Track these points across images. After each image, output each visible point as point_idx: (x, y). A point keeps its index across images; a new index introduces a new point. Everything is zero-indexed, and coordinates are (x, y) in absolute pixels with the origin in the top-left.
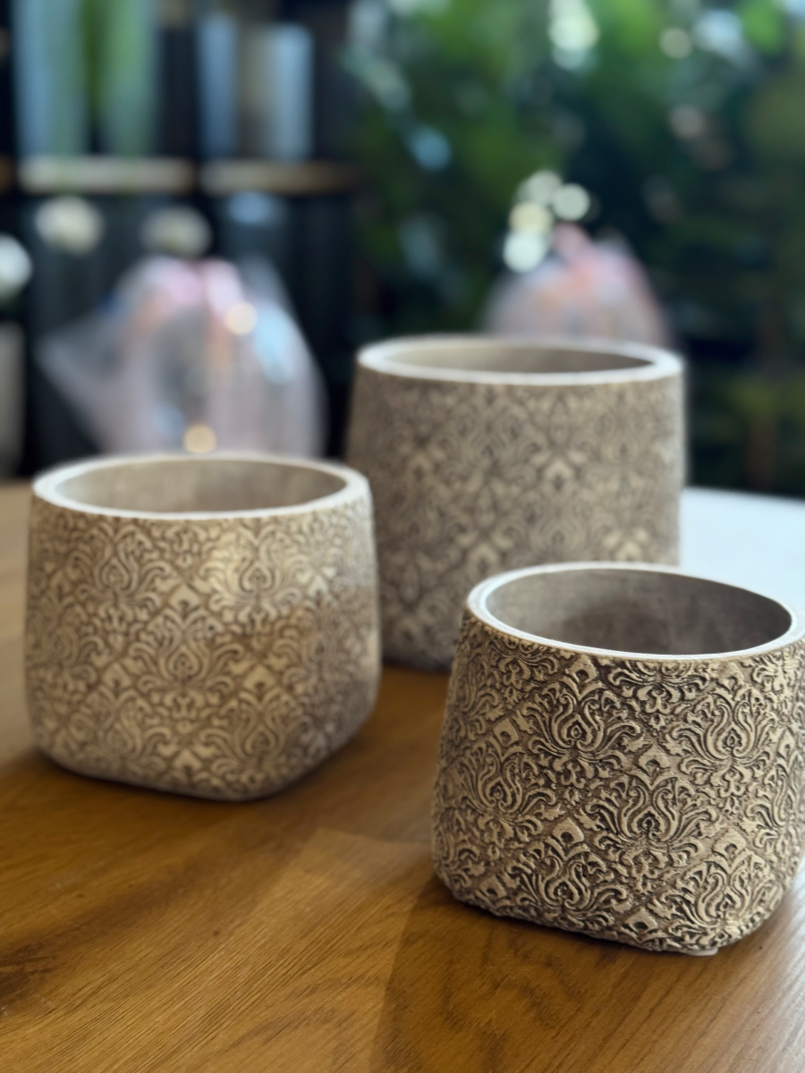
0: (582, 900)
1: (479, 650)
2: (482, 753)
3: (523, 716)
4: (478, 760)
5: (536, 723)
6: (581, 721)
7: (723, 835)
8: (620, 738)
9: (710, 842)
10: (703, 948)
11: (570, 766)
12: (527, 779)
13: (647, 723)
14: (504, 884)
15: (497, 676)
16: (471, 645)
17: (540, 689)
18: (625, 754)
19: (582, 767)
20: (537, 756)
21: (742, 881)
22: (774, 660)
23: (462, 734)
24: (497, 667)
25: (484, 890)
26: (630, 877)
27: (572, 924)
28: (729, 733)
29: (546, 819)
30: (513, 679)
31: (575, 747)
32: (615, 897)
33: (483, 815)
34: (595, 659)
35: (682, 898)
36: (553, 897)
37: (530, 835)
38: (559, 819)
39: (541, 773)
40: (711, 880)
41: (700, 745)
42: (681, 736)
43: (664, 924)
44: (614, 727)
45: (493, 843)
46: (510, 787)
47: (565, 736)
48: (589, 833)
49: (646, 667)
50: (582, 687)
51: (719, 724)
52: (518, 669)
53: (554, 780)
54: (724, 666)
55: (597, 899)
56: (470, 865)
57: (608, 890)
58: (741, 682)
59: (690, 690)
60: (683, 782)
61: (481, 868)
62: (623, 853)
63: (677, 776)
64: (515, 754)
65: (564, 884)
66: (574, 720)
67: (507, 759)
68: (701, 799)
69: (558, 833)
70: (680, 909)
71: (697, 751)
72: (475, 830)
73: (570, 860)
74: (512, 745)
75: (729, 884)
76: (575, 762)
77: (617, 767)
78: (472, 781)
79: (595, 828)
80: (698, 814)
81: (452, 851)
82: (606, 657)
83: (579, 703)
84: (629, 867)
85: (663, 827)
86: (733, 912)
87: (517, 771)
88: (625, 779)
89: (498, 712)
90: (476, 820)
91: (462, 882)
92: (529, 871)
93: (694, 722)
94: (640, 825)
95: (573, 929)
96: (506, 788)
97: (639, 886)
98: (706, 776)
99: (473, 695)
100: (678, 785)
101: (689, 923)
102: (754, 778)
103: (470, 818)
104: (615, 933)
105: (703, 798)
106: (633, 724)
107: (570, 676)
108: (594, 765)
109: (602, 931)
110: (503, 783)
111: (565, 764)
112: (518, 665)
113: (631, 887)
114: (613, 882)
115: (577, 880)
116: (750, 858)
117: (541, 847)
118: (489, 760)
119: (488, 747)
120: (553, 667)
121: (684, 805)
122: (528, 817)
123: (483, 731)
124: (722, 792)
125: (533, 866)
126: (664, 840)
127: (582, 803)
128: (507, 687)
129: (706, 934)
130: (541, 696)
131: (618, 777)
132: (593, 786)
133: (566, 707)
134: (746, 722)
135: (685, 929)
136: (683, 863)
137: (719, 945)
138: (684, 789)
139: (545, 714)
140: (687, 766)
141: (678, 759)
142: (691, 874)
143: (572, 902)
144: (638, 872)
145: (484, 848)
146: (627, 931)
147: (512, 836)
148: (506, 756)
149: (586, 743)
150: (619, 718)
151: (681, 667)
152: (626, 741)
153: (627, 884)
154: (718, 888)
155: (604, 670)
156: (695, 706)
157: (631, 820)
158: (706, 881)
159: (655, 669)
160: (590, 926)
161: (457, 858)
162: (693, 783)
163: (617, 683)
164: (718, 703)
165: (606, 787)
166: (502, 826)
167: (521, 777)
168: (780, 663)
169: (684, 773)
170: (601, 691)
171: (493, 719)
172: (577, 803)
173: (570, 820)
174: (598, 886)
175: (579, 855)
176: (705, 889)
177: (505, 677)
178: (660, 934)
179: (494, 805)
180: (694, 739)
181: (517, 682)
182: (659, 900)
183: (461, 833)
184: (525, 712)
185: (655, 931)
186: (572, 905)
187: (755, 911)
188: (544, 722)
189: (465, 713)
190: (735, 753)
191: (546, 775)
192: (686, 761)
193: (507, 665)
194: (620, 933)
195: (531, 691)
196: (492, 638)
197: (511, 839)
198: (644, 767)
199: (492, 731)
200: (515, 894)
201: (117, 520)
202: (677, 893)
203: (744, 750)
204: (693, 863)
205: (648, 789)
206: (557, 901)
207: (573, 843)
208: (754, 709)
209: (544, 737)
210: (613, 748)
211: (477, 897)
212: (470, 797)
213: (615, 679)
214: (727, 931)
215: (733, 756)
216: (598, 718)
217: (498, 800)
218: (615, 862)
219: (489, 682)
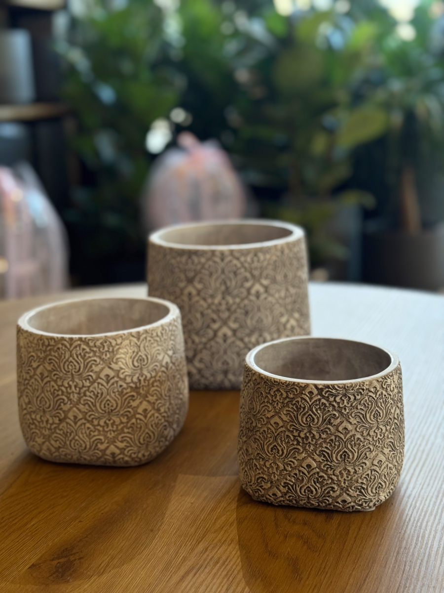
0: (317, 493)
1: (259, 386)
2: (265, 433)
3: (284, 414)
4: (263, 436)
5: (291, 417)
6: (311, 414)
7: (376, 457)
8: (330, 420)
9: (371, 460)
10: (370, 507)
11: (308, 435)
12: (288, 442)
13: (341, 411)
14: (280, 491)
15: (270, 398)
16: (254, 384)
17: (292, 401)
18: (332, 426)
19: (313, 434)
20: (292, 431)
21: (385, 476)
22: (390, 377)
23: (254, 424)
24: (269, 393)
25: (271, 495)
26: (338, 480)
27: (313, 504)
28: (375, 412)
29: (298, 459)
30: (278, 398)
31: (310, 425)
32: (332, 490)
33: (268, 461)
34: (316, 386)
35: (361, 487)
36: (304, 494)
37: (291, 467)
38: (304, 459)
39: (294, 439)
40: (373, 477)
41: (364, 419)
42: (355, 415)
43: (353, 499)
44: (327, 415)
45: (274, 473)
46: (280, 446)
47: (305, 421)
48: (319, 463)
49: (339, 387)
50: (311, 399)
51: (371, 408)
52: (280, 393)
53: (301, 442)
54: (371, 383)
55: (324, 492)
56: (263, 484)
57: (329, 487)
58: (378, 389)
59: (358, 395)
60: (358, 436)
61: (269, 485)
62: (335, 470)
63: (355, 433)
64: (282, 431)
65: (308, 487)
66: (309, 414)
67: (278, 434)
68: (366, 442)
69: (304, 465)
70: (361, 492)
71: (363, 421)
72: (264, 468)
73: (311, 476)
74: (280, 428)
75: (380, 478)
76: (310, 432)
77: (329, 432)
78: (261, 446)
79: (321, 461)
80: (365, 449)
81: (253, 479)
82: (321, 384)
83: (310, 406)
84: (337, 476)
85: (351, 457)
86: (382, 490)
87: (283, 439)
88: (333, 437)
89: (272, 414)
90: (265, 463)
91: (260, 492)
92: (292, 484)
93: (361, 409)
94: (341, 457)
95: (313, 507)
96: (279, 447)
97: (343, 484)
98: (367, 432)
99: (258, 407)
100: (356, 438)
101: (364, 497)
102: (386, 430)
103: (262, 463)
104: (332, 506)
105: (367, 441)
106: (335, 413)
107: (305, 394)
108: (319, 433)
109: (326, 506)
110: (277, 445)
111: (305, 434)
112: (280, 391)
113: (338, 485)
114: (331, 483)
115: (314, 485)
116: (387, 465)
117: (297, 472)
118: (269, 436)
119: (268, 430)
120: (297, 392)
121: (359, 446)
122: (290, 459)
123: (265, 422)
124: (374, 438)
125: (294, 481)
126: (351, 462)
127: (315, 450)
128: (275, 402)
129: (371, 501)
130: (292, 404)
131: (330, 437)
132: (319, 442)
133: (304, 408)
134: (381, 406)
135: (363, 500)
136: (361, 471)
137: (377, 505)
138: (358, 439)
139: (294, 412)
140: (359, 429)
141: (355, 426)
142: (364, 476)
143: (312, 495)
144: (342, 478)
145: (269, 475)
146: (338, 504)
147: (283, 468)
148: (277, 433)
149: (315, 423)
150: (329, 411)
151: (353, 385)
152: (332, 420)
153: (337, 484)
154: (376, 480)
155: (320, 390)
156: (361, 402)
157: (337, 455)
158: (371, 478)
159: (342, 387)
160: (321, 504)
161: (256, 482)
162: (362, 435)
163: (327, 395)
164: (370, 399)
165: (325, 442)
166: (278, 465)
167: (285, 442)
168: (392, 378)
169: (358, 432)
170: (320, 400)
171: (269, 417)
172: (312, 450)
173: (309, 458)
174: (324, 486)
175: (315, 474)
176: (370, 481)
177: (274, 397)
178: (352, 504)
179: (273, 456)
180: (361, 416)
181: (280, 399)
182: (351, 489)
183: (257, 470)
184: (285, 412)
185: (350, 503)
186: (312, 496)
187: (390, 488)
188: (295, 416)
189: (254, 415)
190: (378, 420)
191: (297, 439)
192: (359, 426)
193: (275, 392)
194: (334, 506)
195: (287, 403)
196: (265, 380)
197: (282, 470)
198: (341, 431)
199: (270, 422)
200: (286, 494)
201: (71, 339)
202: (359, 485)
203: (382, 418)
204: (365, 471)
205: (343, 441)
206: (306, 495)
207: (312, 468)
208: (384, 400)
209: (295, 423)
210: (327, 424)
211: (267, 498)
212: (261, 453)
213: (325, 394)
214: (381, 499)
215: (377, 421)
216: (319, 412)
217: (275, 453)
218: (331, 475)
219: (266, 400)
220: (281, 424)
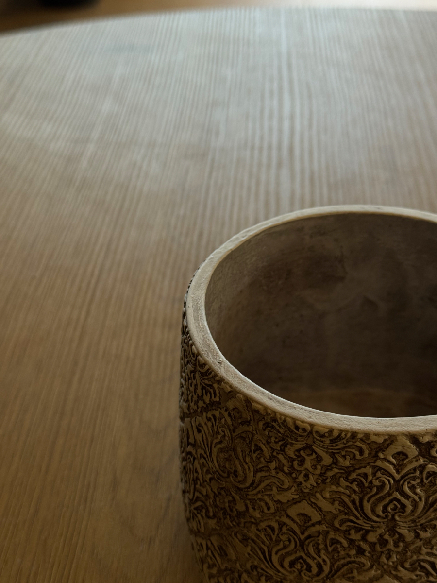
220: (316, 517)
